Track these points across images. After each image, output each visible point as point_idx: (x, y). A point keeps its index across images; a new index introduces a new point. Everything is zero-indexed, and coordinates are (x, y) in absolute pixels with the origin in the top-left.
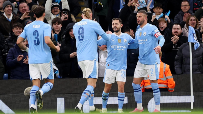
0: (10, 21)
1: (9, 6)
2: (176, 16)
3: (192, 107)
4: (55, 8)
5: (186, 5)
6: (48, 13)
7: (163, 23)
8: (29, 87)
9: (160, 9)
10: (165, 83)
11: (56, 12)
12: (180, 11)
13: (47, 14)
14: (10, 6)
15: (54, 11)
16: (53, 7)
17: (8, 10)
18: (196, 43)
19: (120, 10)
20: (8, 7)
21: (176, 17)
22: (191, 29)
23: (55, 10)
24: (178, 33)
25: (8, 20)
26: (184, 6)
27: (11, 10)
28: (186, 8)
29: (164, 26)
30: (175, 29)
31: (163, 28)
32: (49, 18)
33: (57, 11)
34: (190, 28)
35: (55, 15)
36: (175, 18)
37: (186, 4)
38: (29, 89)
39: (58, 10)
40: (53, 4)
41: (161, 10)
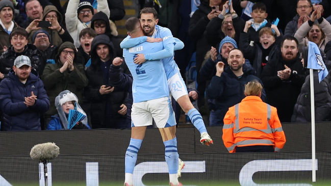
0: (9, 33)
1: (7, 8)
2: (288, 24)
3: (314, 179)
4: (85, 11)
5: (305, 6)
6: (72, 19)
7: (269, 36)
8: (39, 145)
9: (261, 12)
10: (269, 138)
11: (85, 18)
12: (295, 16)
13: (71, 21)
14: (9, 8)
15: (82, 15)
16: (80, 9)
17: (6, 16)
18: (321, 70)
19: (192, 13)
20: (5, 10)
21: (288, 26)
22: (313, 47)
23: (84, 13)
24: (292, 54)
25: (6, 31)
26: (301, 7)
27: (11, 15)
28: (304, 10)
29: (270, 41)
30: (287, 47)
31: (267, 43)
32: (75, 28)
33: (87, 16)
34: (311, 44)
35: (84, 23)
36: (287, 28)
37: (306, 4)
38: (39, 147)
39: (90, 14)
40: (81, 3)
41: (263, 14)
